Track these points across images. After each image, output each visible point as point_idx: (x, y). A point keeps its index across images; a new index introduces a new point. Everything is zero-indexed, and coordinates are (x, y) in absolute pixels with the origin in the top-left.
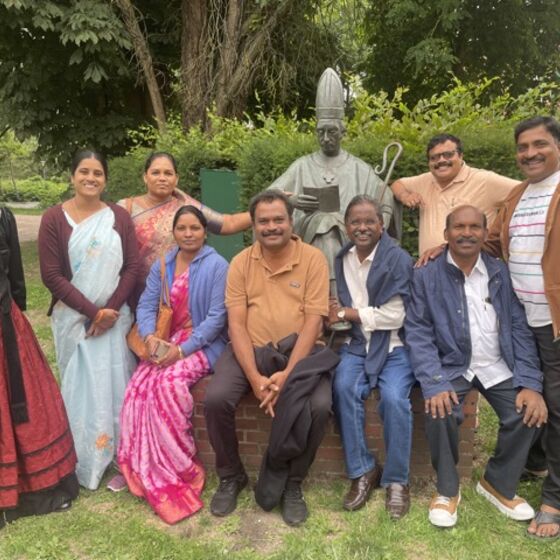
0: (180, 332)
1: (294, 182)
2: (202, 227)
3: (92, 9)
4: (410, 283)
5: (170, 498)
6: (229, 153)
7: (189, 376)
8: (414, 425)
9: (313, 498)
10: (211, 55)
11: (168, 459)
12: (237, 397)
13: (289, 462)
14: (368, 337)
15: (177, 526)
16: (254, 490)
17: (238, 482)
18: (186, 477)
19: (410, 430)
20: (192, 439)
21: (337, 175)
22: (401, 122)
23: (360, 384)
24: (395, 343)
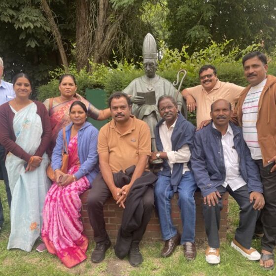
0: (74, 167)
1: (133, 91)
2: (84, 112)
3: (30, 12)
4: (193, 138)
5: (69, 254)
6: (100, 81)
7: (79, 190)
8: (197, 211)
9: (145, 252)
10: (91, 34)
11: (68, 233)
12: (104, 199)
13: (132, 233)
14: (172, 167)
15: (73, 269)
16: (114, 248)
17: (105, 245)
18: (78, 243)
19: (195, 214)
20: (81, 223)
21: (154, 87)
22: (186, 63)
23: (167, 191)
24: (185, 170)
